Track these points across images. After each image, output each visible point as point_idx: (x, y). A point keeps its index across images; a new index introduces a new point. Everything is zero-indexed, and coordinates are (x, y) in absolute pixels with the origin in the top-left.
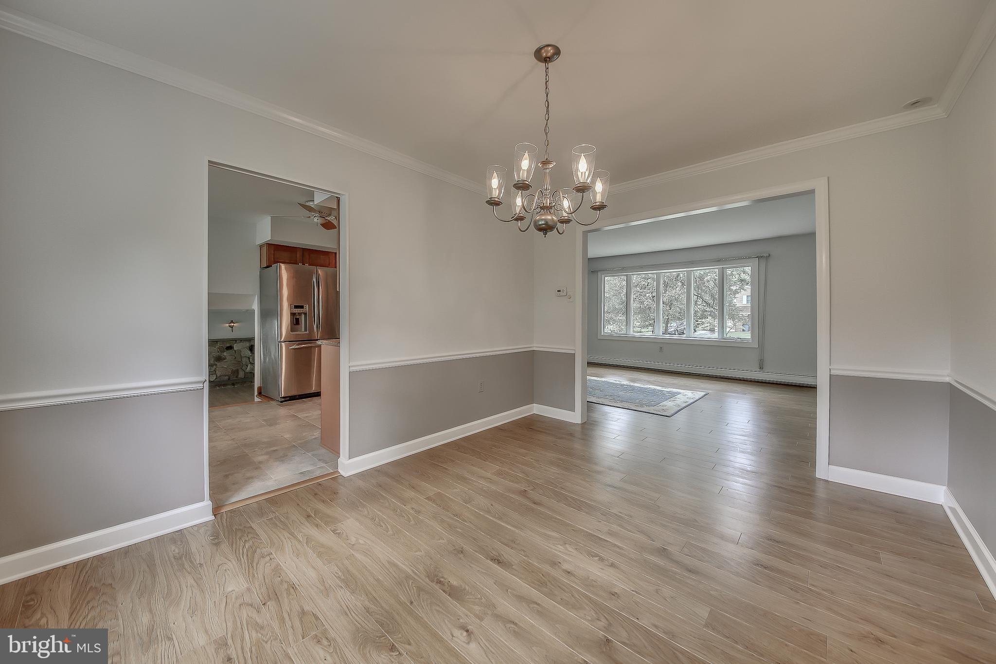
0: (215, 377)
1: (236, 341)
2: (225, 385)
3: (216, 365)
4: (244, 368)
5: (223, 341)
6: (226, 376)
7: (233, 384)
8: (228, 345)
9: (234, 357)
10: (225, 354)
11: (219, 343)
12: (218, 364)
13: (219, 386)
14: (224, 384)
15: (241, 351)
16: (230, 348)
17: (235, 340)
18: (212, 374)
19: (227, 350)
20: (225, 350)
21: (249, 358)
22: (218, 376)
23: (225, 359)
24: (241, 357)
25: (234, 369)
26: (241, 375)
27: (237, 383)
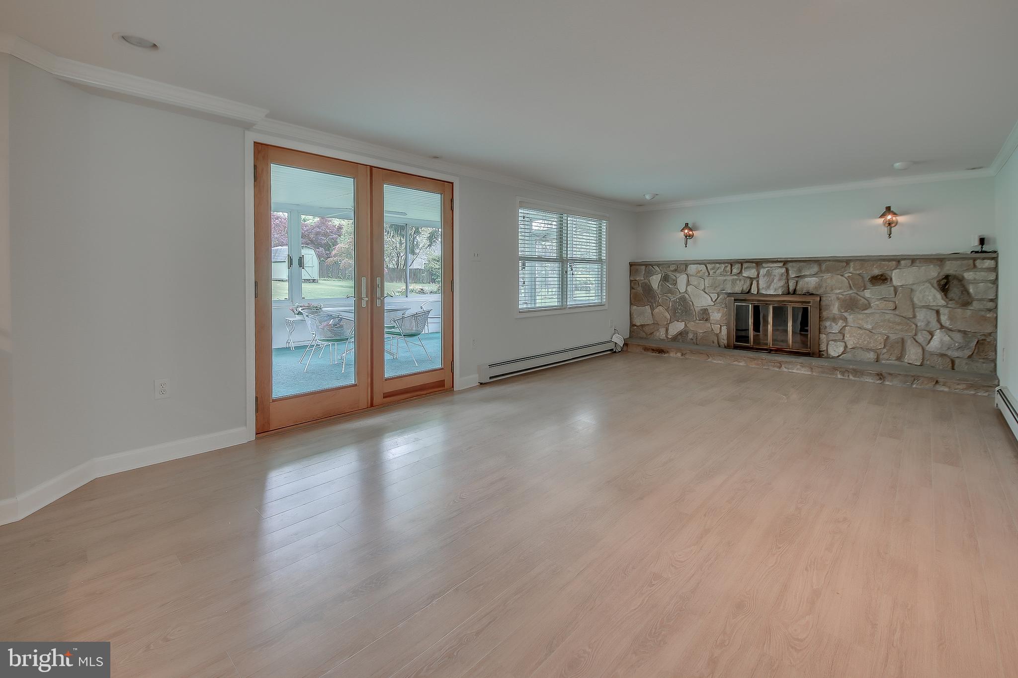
0: (842, 349)
1: (899, 262)
2: (856, 372)
3: (845, 319)
4: (920, 338)
5: (863, 261)
6: (869, 350)
7: (880, 376)
8: (876, 272)
9: (892, 306)
10: (867, 294)
11: (852, 264)
12: (850, 318)
13: (843, 373)
14: (854, 370)
15: (912, 290)
16: (881, 279)
17: (897, 261)
18: (835, 341)
19: (874, 284)
20: (869, 285)
21: (938, 312)
22: (850, 346)
23: (868, 306)
24: (914, 306)
25: (893, 337)
26: (913, 357)
27: (890, 374)
